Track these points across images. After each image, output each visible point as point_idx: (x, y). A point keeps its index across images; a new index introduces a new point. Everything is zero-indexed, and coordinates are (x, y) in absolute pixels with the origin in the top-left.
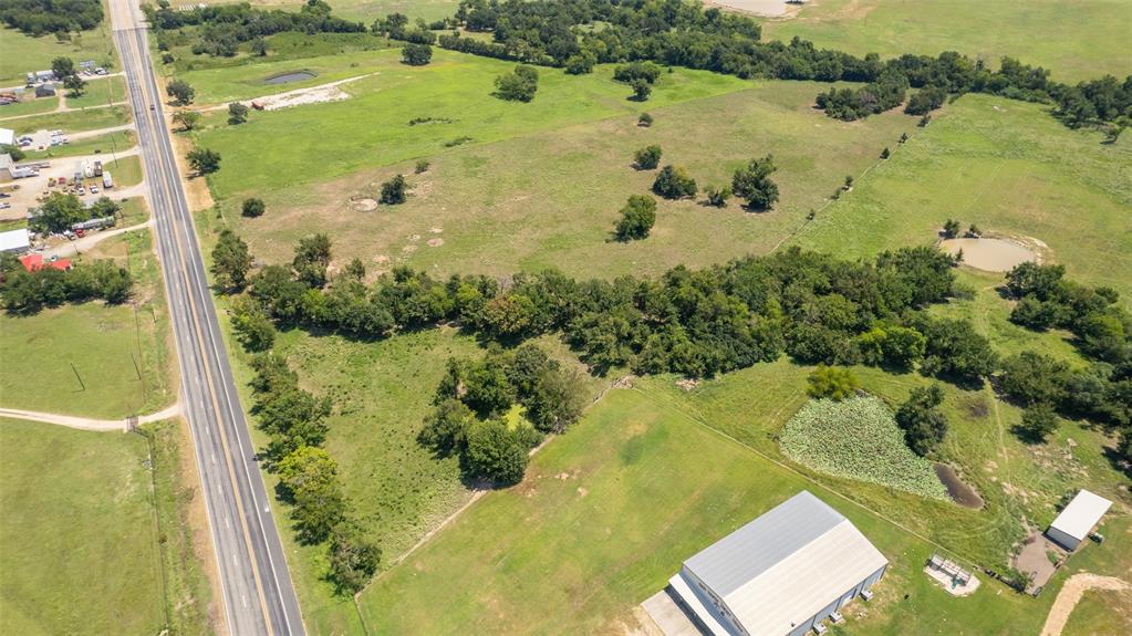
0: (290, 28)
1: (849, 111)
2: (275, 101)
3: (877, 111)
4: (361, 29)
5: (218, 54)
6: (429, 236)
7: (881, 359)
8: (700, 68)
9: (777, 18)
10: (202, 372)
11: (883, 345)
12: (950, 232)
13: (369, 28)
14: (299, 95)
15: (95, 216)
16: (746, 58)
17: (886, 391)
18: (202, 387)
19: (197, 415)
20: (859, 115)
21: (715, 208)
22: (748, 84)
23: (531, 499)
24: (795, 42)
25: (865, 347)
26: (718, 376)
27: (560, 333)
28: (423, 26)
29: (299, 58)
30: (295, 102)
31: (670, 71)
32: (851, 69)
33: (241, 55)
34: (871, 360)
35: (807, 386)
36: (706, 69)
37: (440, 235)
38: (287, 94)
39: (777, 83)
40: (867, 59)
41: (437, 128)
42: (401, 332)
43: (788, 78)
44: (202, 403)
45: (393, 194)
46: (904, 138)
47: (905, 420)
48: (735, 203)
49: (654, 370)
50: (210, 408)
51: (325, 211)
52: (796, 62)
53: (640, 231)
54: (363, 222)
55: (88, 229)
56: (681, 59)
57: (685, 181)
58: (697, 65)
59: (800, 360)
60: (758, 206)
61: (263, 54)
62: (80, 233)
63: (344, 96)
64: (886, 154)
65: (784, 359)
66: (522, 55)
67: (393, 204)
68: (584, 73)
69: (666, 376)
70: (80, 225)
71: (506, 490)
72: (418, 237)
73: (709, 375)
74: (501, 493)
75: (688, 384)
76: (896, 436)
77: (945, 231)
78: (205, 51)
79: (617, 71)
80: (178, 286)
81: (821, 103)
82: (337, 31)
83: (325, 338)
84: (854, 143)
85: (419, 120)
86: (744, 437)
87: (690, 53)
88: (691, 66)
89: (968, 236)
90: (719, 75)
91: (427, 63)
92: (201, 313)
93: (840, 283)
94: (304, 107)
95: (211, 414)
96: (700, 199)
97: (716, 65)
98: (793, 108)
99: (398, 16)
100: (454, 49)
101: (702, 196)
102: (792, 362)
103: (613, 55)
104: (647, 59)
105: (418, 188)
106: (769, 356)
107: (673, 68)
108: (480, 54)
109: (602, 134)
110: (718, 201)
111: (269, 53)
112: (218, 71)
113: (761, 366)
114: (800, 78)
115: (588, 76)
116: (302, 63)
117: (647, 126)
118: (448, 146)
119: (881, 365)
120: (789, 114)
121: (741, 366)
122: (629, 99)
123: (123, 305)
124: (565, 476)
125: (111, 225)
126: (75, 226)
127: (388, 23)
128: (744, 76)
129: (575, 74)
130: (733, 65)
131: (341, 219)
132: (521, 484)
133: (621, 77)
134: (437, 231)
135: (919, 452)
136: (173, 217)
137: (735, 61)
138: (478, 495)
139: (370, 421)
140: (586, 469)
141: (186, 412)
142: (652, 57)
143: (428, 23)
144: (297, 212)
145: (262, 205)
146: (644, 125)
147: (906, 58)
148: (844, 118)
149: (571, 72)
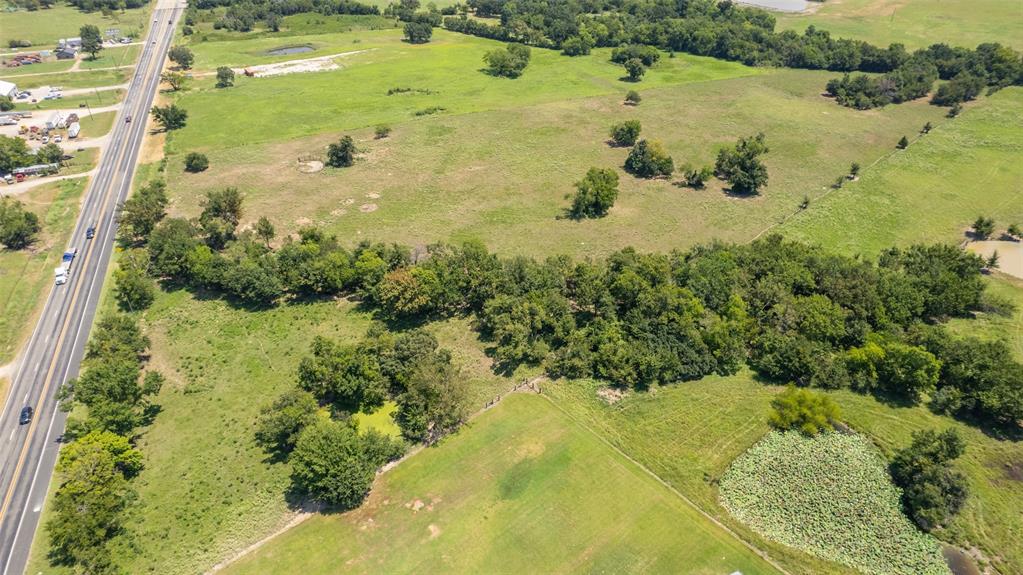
0: (310, 10)
1: (864, 99)
2: (267, 70)
3: (897, 101)
4: (374, 11)
5: (236, 29)
6: (362, 199)
7: (874, 385)
8: (704, 54)
9: (795, 13)
10: (58, 330)
11: (879, 366)
12: (981, 232)
13: (382, 12)
14: (293, 65)
15: (40, 162)
16: (755, 45)
17: (878, 429)
18: (49, 347)
19: (26, 378)
20: (875, 104)
21: (692, 190)
22: (753, 71)
23: (363, 533)
24: (810, 31)
25: (853, 367)
26: (654, 388)
27: (473, 317)
28: (434, 11)
29: (307, 34)
30: (286, 71)
31: (671, 56)
32: (871, 59)
33: (256, 30)
34: (861, 384)
35: (771, 412)
36: (709, 56)
37: (376, 201)
38: (282, 64)
39: (785, 71)
40: (891, 49)
41: (414, 98)
42: (291, 302)
43: (798, 67)
44: (38, 365)
45: (341, 156)
46: (928, 128)
47: (902, 474)
48: (715, 186)
49: (572, 373)
50: (44, 371)
51: (267, 170)
52: (810, 51)
53: (598, 208)
54: (301, 183)
55: (29, 174)
57: (660, 158)
58: (701, 51)
59: (765, 376)
60: (742, 190)
61: (276, 30)
62: (21, 178)
63: (335, 67)
64: (903, 144)
65: (745, 373)
66: (521, 37)
67: (337, 167)
68: (580, 54)
69: (587, 382)
70: (21, 170)
71: (336, 516)
72: (352, 201)
73: (641, 385)
74: (329, 519)
75: (612, 396)
76: (888, 496)
77: (973, 231)
78: (224, 27)
79: (614, 53)
81: (832, 90)
82: (352, 13)
83: (209, 303)
84: (865, 131)
85: (398, 90)
86: (672, 475)
87: (695, 39)
88: (694, 51)
89: (1004, 238)
90: (723, 61)
91: (427, 41)
92: (93, 265)
93: (827, 282)
94: (294, 75)
95: (40, 380)
96: (676, 180)
97: (721, 52)
98: (800, 95)
99: (410, 1)
100: (457, 31)
101: (679, 176)
102: (755, 377)
103: (615, 39)
104: (650, 44)
105: (369, 151)
106: (724, 367)
107: (675, 54)
108: (482, 36)
109: (583, 110)
110: (696, 183)
111: (281, 30)
112: (229, 43)
113: (713, 381)
114: (812, 67)
115: (584, 57)
116: (308, 39)
117: (633, 105)
118: (418, 114)
119: (875, 392)
120: (795, 100)
121: (686, 378)
122: (622, 79)
123: (22, 251)
124: (419, 505)
125: (53, 172)
126: (15, 171)
127: (401, 7)
128: (749, 63)
129: (571, 55)
130: (739, 51)
131: (280, 179)
132: (359, 511)
133: (618, 60)
134: (374, 196)
135: (923, 526)
136: (118, 168)
137: (742, 47)
138: (300, 518)
139: (213, 405)
140: (448, 498)
141: (15, 375)
142: (655, 43)
143: (439, 8)
144: (240, 170)
145: (206, 161)
146: (631, 104)
147: (935, 47)
148: (858, 106)
149: (567, 53)
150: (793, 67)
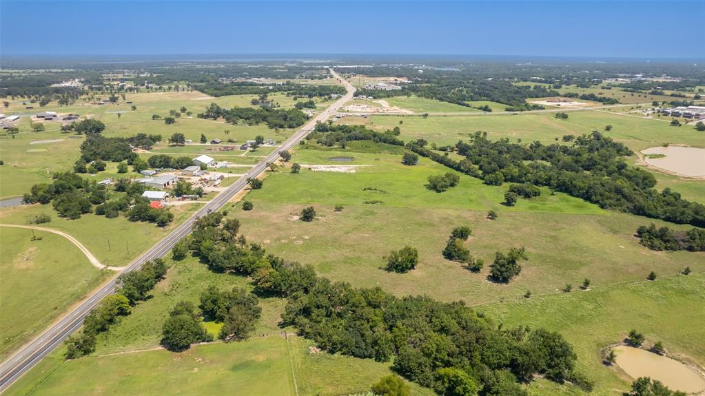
0: (370, 139)
2: (321, 168)
4: (401, 144)
5: (325, 145)
6: (300, 238)
9: (688, 178)
13: (405, 145)
14: (335, 167)
15: (193, 194)
20: (666, 248)
21: (469, 272)
22: (602, 211)
23: (173, 361)
24: (666, 192)
26: (337, 355)
28: (433, 147)
29: (356, 152)
30: (333, 170)
31: (552, 194)
33: (335, 146)
34: (439, 389)
37: (305, 240)
38: (329, 166)
41: (374, 194)
42: (231, 273)
45: (308, 216)
46: (687, 270)
48: (485, 273)
51: (274, 216)
53: (403, 270)
54: (282, 225)
55: (188, 198)
56: (567, 189)
61: (344, 148)
62: (183, 199)
63: (354, 171)
64: (652, 277)
65: (389, 364)
66: (467, 170)
67: (303, 221)
69: (310, 342)
70: (185, 196)
71: (171, 352)
72: (295, 238)
74: (168, 352)
75: (315, 351)
77: (629, 338)
78: (321, 143)
81: (642, 233)
83: (202, 265)
84: (637, 264)
85: (369, 189)
88: (572, 194)
89: (652, 350)
91: (414, 165)
94: (330, 173)
98: (615, 232)
99: (422, 141)
100: (436, 161)
102: (391, 368)
103: (522, 179)
104: (546, 185)
105: (325, 216)
106: (380, 357)
107: (555, 193)
108: (447, 166)
109: (459, 217)
110: (476, 269)
111: (347, 148)
112: (316, 151)
113: (370, 363)
115: (495, 187)
116: (354, 155)
118: (367, 203)
120: (608, 235)
121: (356, 356)
122: (499, 203)
123: (161, 228)
124: (200, 360)
125: (196, 199)
127: (417, 143)
128: (602, 207)
129: (488, 184)
130: (599, 198)
131: (276, 221)
132: (179, 354)
133: (513, 191)
134: (306, 238)
136: (219, 202)
137: (601, 195)
138: (160, 348)
140: (212, 362)
141: (123, 271)
142: (549, 185)
143: (437, 147)
144: (263, 213)
145: (252, 206)
146: (491, 218)
150: (634, 214)
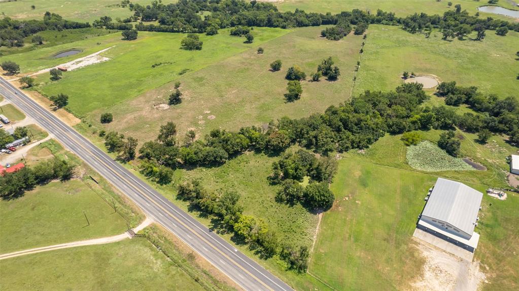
0: (46, 28)
1: (337, 36)
2: (70, 66)
3: (345, 35)
4: (88, 26)
5: (12, 46)
7: (420, 127)
10: (147, 200)
12: (405, 76)
13: (91, 25)
14: (80, 62)
15: (16, 138)
16: (280, 19)
17: (428, 137)
18: (154, 207)
19: (163, 220)
20: (340, 38)
21: (314, 83)
22: (287, 31)
23: (342, 211)
24: (297, 11)
25: (414, 123)
26: (370, 146)
27: (297, 144)
28: (120, 21)
29: (64, 43)
30: (82, 65)
31: (252, 29)
32: (324, 19)
33: (27, 45)
34: (417, 128)
35: (402, 142)
36: (265, 26)
37: (211, 114)
38: (73, 62)
39: (298, 29)
40: (327, 14)
41: (167, 67)
42: (229, 159)
43: (302, 26)
44: (160, 214)
46: (363, 44)
47: (442, 145)
48: (323, 79)
49: (347, 149)
50: (167, 215)
51: (144, 113)
52: (303, 19)
54: (167, 115)
55: (15, 146)
56: (254, 23)
57: (300, 73)
58: (262, 25)
59: (393, 133)
60: (333, 78)
61: (41, 43)
62: (12, 150)
63: (105, 59)
64: (361, 51)
65: (387, 135)
66: (182, 29)
67: (176, 104)
68: (215, 34)
69: (352, 150)
70: (11, 145)
71: (329, 210)
72: (201, 116)
73: (366, 147)
74: (328, 212)
75: (363, 151)
76: (443, 153)
77: (403, 76)
78: (3, 45)
79: (231, 32)
80: (96, 163)
81: (323, 35)
82: (74, 28)
84: (346, 49)
85: (156, 65)
86: (397, 166)
87: (257, 20)
88: (259, 25)
89: (411, 77)
90: (272, 28)
91: (136, 38)
92: (121, 173)
94: (88, 67)
95: (169, 217)
96: (308, 80)
97: (270, 24)
98: (313, 38)
99: (106, 18)
100: (145, 31)
101: (309, 78)
102: (390, 135)
103: (224, 24)
106: (381, 134)
107: (253, 27)
108: (159, 31)
109: (245, 59)
110: (316, 79)
111: (44, 42)
112: (20, 54)
113: (381, 139)
114: (306, 26)
115: (217, 35)
116: (69, 46)
117: (262, 53)
118: (181, 74)
119: (420, 129)
120: (313, 41)
121: (375, 140)
122: (245, 43)
123: (72, 179)
124: (347, 198)
125: (29, 142)
126: (7, 146)
127: (101, 22)
128: (284, 27)
129: (212, 35)
130: (278, 23)
131: (155, 116)
132: (333, 206)
133: (234, 34)
134: (208, 112)
135: (455, 156)
136: (63, 132)
137: (278, 21)
138: (320, 216)
140: (352, 193)
141: (155, 220)
142: (240, 24)
143: (122, 19)
144: (130, 117)
145: (112, 116)
146: (260, 53)
147: (343, 13)
148: (335, 39)
149: (208, 34)
150: (300, 27)
